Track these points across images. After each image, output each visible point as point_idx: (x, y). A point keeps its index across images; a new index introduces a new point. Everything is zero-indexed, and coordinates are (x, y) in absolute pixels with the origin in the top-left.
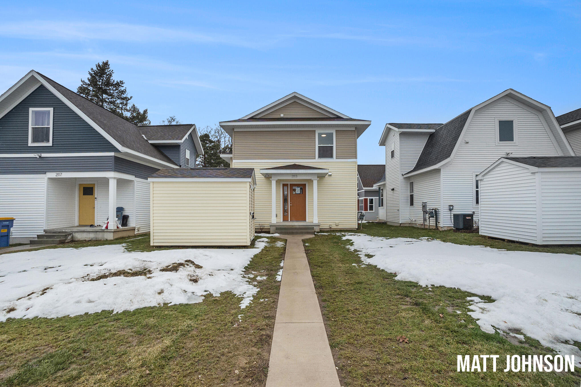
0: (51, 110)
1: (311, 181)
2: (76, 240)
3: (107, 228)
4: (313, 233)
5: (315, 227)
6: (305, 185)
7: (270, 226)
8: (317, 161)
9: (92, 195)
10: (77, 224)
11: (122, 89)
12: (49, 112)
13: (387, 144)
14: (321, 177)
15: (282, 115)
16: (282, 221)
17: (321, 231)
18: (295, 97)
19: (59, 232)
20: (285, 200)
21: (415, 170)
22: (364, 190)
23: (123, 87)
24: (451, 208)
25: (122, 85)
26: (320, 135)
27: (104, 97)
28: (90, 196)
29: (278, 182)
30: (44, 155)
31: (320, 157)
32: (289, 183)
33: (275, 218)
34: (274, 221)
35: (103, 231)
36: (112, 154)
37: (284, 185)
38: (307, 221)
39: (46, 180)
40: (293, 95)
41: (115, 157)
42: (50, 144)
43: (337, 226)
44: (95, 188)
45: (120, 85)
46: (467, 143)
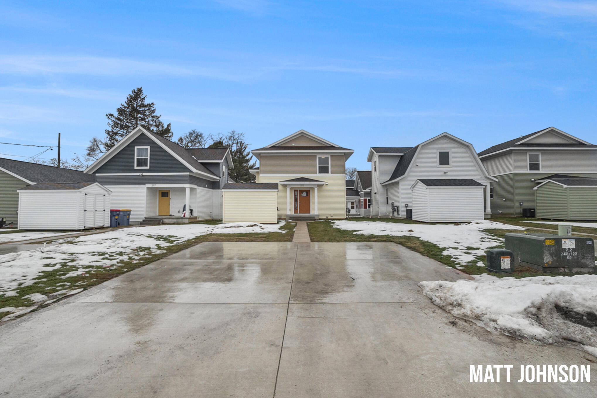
0: (149, 147)
1: (313, 189)
2: (165, 223)
3: (184, 216)
4: (315, 220)
5: (316, 217)
6: (309, 191)
7: (286, 216)
8: (318, 176)
9: (167, 196)
10: (157, 214)
11: (153, 109)
12: (147, 149)
13: (372, 160)
14: (320, 186)
15: (293, 145)
16: (293, 213)
17: (320, 219)
18: (302, 133)
19: (154, 219)
20: (296, 200)
21: (390, 180)
22: (363, 192)
23: (153, 107)
24: (407, 205)
25: (153, 106)
26: (320, 158)
27: (138, 117)
28: (166, 198)
29: (291, 189)
30: (144, 174)
31: (320, 172)
32: (299, 189)
33: (289, 211)
34: (288, 213)
35: (182, 218)
36: (188, 173)
37: (295, 191)
38: (311, 213)
39: (146, 189)
40: (301, 132)
41: (190, 176)
42: (148, 167)
43: (332, 216)
44: (170, 193)
45: (151, 106)
46: (417, 166)
